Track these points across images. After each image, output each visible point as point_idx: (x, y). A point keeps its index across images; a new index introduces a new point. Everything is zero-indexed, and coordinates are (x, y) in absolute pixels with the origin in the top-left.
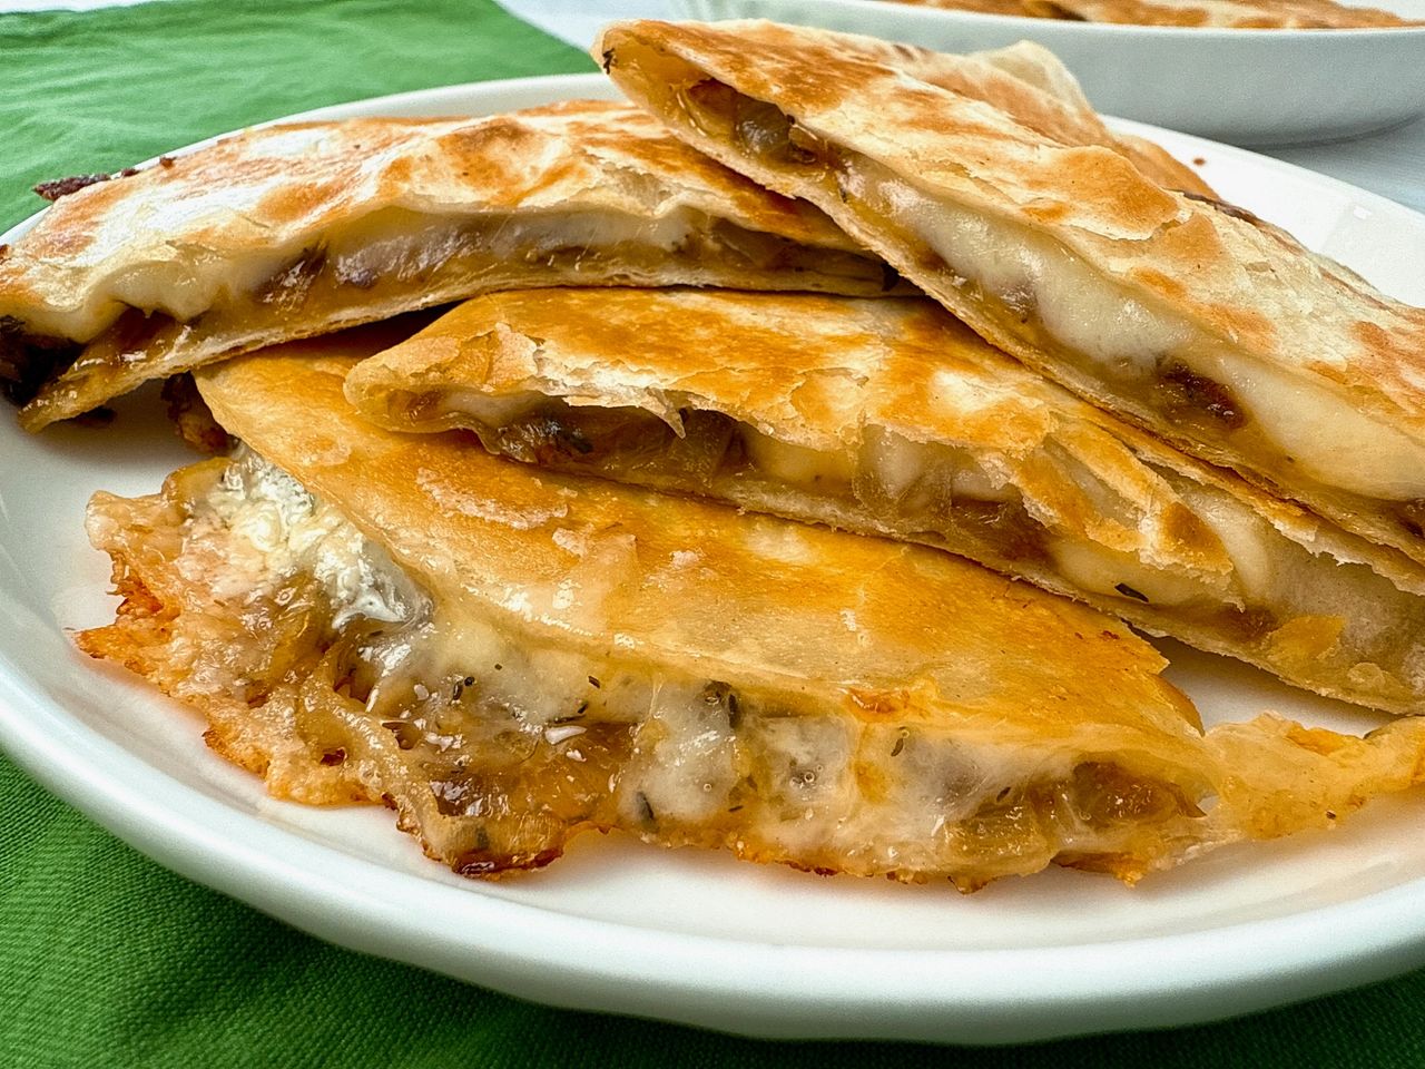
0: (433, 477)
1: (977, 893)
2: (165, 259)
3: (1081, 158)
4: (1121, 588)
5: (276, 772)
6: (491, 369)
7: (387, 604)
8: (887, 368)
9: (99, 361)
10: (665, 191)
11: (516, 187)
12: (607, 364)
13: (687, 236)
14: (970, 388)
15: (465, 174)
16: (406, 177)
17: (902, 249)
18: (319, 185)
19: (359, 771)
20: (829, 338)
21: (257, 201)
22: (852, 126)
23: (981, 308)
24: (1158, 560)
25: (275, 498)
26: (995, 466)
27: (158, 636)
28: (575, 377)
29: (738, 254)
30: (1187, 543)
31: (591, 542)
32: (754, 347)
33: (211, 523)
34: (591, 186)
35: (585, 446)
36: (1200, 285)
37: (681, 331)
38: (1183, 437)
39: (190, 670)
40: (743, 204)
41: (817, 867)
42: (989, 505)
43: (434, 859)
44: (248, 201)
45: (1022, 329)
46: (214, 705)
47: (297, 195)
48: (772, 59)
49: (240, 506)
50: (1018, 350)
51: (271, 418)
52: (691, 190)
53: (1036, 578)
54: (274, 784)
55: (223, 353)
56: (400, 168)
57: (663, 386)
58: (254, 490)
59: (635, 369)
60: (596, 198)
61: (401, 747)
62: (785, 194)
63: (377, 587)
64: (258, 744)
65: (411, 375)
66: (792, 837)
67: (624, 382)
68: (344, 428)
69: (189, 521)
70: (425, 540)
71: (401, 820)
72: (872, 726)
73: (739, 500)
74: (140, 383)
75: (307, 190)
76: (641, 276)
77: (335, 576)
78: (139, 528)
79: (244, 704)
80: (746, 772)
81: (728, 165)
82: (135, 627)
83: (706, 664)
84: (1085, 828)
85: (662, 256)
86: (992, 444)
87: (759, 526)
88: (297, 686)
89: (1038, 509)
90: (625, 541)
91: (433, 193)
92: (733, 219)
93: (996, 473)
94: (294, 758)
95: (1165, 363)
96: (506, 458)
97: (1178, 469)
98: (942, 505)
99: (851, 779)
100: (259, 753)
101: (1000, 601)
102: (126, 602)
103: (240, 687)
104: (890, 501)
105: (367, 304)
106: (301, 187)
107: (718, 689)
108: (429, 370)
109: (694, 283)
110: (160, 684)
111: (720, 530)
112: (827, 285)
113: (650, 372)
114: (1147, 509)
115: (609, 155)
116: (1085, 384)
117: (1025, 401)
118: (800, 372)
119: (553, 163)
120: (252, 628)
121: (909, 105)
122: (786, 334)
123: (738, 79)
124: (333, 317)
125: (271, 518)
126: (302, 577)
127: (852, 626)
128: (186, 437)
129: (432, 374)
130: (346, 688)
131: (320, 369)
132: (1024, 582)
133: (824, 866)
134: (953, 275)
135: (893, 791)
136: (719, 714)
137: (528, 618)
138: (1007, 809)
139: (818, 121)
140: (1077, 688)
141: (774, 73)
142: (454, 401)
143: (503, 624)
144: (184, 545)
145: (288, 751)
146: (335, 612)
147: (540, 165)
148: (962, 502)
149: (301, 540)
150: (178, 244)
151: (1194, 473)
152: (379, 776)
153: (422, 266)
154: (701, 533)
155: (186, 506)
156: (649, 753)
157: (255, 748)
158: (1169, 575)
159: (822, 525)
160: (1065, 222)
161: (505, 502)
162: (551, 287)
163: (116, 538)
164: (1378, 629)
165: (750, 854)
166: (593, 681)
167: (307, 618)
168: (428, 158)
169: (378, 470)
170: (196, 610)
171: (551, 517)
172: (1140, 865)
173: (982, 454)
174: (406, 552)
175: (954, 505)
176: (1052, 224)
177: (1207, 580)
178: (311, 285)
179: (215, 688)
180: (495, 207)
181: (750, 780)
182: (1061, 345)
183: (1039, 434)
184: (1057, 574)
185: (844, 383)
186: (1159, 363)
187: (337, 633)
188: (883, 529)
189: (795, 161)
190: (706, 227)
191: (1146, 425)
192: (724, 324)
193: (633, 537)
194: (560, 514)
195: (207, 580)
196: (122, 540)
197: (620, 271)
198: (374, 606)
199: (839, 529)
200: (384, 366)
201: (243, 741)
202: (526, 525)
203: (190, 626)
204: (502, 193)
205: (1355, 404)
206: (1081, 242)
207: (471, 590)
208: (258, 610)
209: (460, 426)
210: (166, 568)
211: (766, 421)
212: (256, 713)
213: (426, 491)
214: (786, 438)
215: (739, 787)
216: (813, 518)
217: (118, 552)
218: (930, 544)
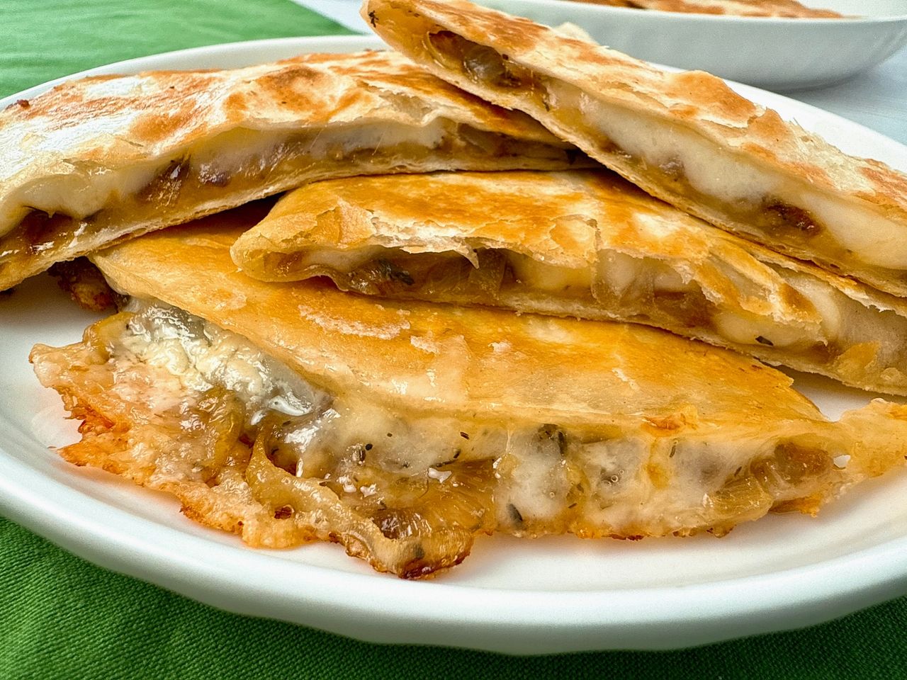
1: (728, 535)
2: (66, 173)
4: (760, 339)
5: (250, 528)
6: (341, 233)
7: (289, 403)
8: (604, 213)
9: (16, 251)
10: (427, 108)
11: (324, 109)
12: (422, 224)
13: (443, 138)
14: (657, 223)
15: (284, 103)
16: (244, 107)
17: (588, 140)
18: (170, 116)
19: (310, 519)
20: (557, 197)
21: (128, 128)
22: (548, 61)
23: (645, 174)
24: (784, 319)
26: (685, 270)
27: (117, 445)
28: (404, 233)
29: (477, 147)
30: (797, 307)
31: (438, 343)
32: (511, 205)
34: (377, 107)
35: (410, 280)
36: (781, 151)
37: (457, 199)
38: (780, 244)
39: (156, 465)
40: (478, 114)
41: (631, 536)
42: (677, 295)
43: (383, 572)
44: (120, 128)
45: (673, 185)
46: (185, 488)
47: (157, 122)
48: (478, 19)
49: (148, 345)
50: (671, 199)
51: (172, 280)
52: (444, 106)
53: (705, 337)
54: (251, 538)
55: (114, 240)
56: (235, 101)
57: (465, 235)
58: (157, 333)
59: (444, 226)
60: (380, 114)
61: (339, 497)
62: (505, 107)
64: (229, 511)
65: (283, 241)
66: (613, 518)
68: (233, 283)
69: (111, 361)
71: (348, 549)
72: (659, 439)
73: (516, 307)
74: (50, 265)
75: (163, 119)
76: (415, 166)
77: (245, 387)
78: (77, 369)
79: (205, 485)
80: (576, 481)
81: (463, 88)
83: (547, 413)
84: (788, 485)
85: (427, 152)
86: (683, 256)
87: (532, 321)
89: (711, 295)
90: (458, 340)
91: (267, 117)
92: (474, 125)
93: (685, 274)
94: (259, 517)
95: (767, 200)
96: (353, 294)
97: (780, 264)
98: (648, 297)
99: (645, 475)
100: (231, 518)
101: (690, 353)
102: (83, 423)
103: (197, 473)
104: (616, 297)
105: (223, 198)
106: (157, 117)
107: (548, 430)
108: (296, 237)
109: (449, 168)
110: (133, 478)
111: (509, 326)
112: (533, 164)
113: (452, 226)
114: (771, 289)
115: (386, 86)
116: (716, 217)
117: (689, 229)
118: (549, 220)
119: (344, 92)
120: (190, 431)
121: (572, 47)
123: (466, 31)
124: (199, 208)
125: (178, 351)
126: (218, 389)
127: (625, 379)
128: (83, 301)
129: (298, 240)
131: (192, 244)
132: (699, 341)
133: (635, 534)
134: (624, 154)
135: (673, 481)
136: (552, 446)
138: (741, 480)
139: (525, 58)
141: (487, 27)
142: (313, 258)
144: (115, 377)
145: (253, 512)
146: (251, 413)
147: (336, 94)
148: (661, 294)
150: (74, 161)
151: (792, 265)
152: (327, 520)
153: (262, 168)
155: (109, 350)
156: (508, 477)
157: (228, 515)
158: (788, 328)
159: (571, 317)
160: (699, 118)
161: (368, 323)
162: (354, 177)
163: (62, 377)
164: (894, 347)
165: (589, 533)
166: (465, 436)
167: (232, 418)
169: (269, 309)
170: (143, 422)
171: (402, 330)
172: (817, 503)
173: (676, 264)
175: (656, 296)
176: (689, 119)
177: (809, 328)
179: (181, 476)
181: (579, 487)
182: (700, 194)
183: (706, 248)
184: (716, 334)
185: (579, 224)
186: (764, 199)
187: (256, 426)
188: (613, 316)
189: (507, 86)
190: (455, 130)
191: (756, 239)
192: (482, 192)
193: (463, 337)
194: (406, 327)
195: (144, 400)
196: (66, 378)
197: (400, 163)
198: (281, 405)
199: (582, 319)
200: (262, 236)
201: (217, 510)
202: (388, 336)
203: (147, 434)
204: (315, 113)
205: (883, 215)
206: (709, 129)
207: (365, 384)
208: (191, 417)
209: (319, 274)
210: (109, 396)
211: (538, 253)
212: (218, 490)
213: (309, 320)
214: (552, 262)
215: (571, 492)
216: (565, 313)
217: (65, 388)
218: (640, 322)
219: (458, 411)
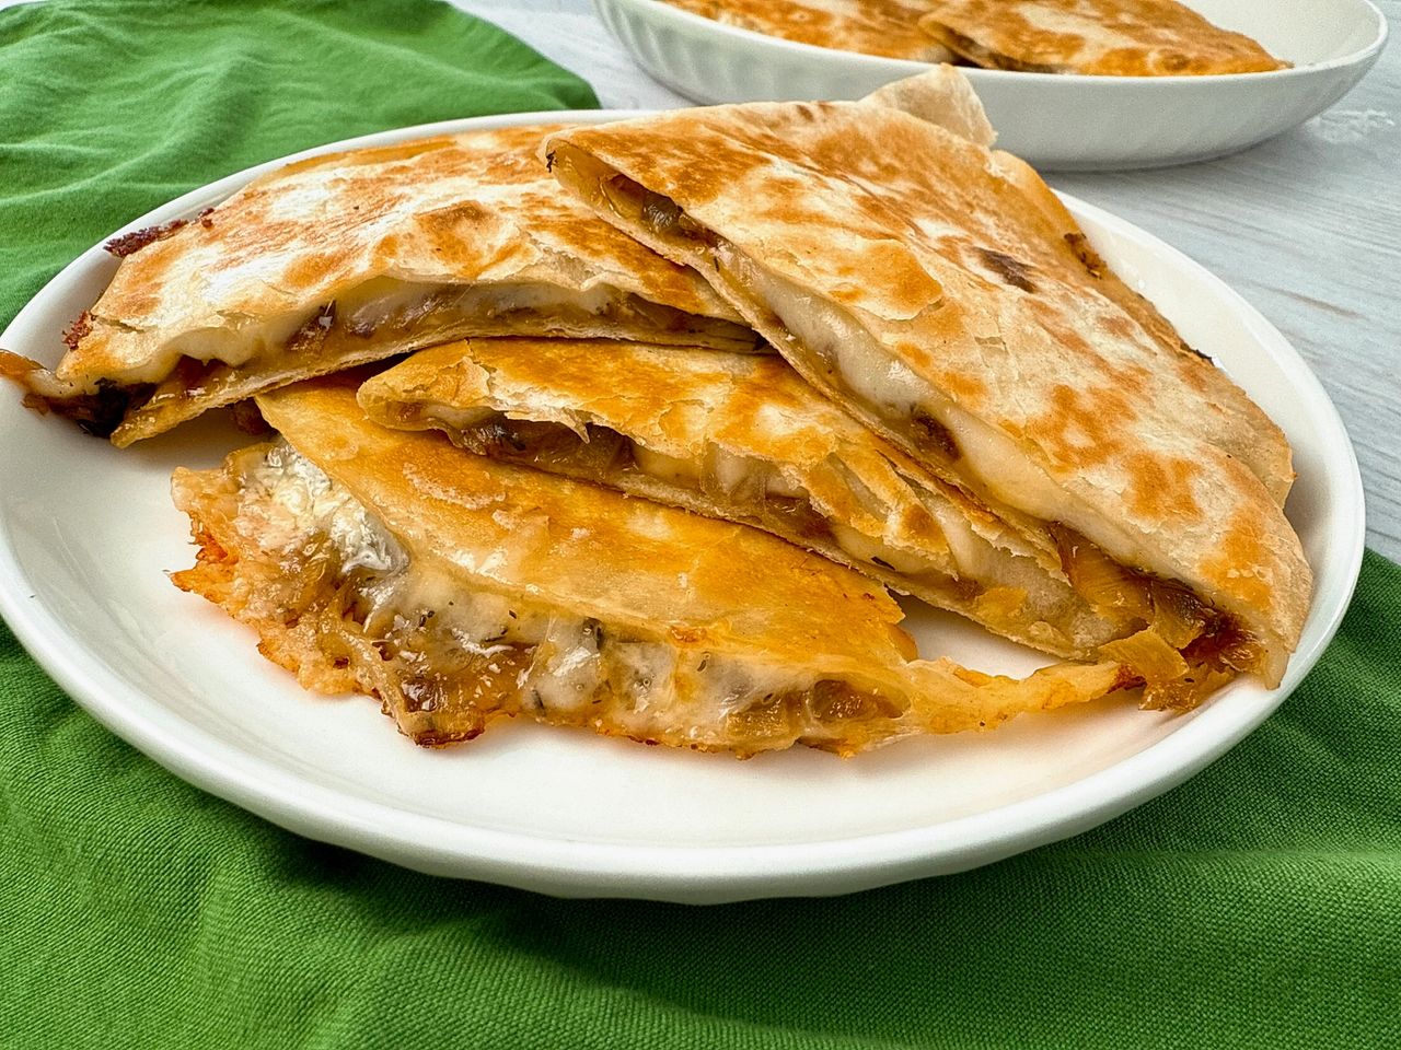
0: (415, 469)
1: (749, 760)
2: (217, 325)
3: (882, 249)
4: (876, 559)
5: (303, 673)
6: (458, 390)
7: (378, 555)
8: (728, 402)
10: (589, 272)
11: (477, 263)
12: (537, 389)
13: (609, 304)
14: (782, 418)
15: (438, 250)
17: (755, 311)
19: (357, 674)
21: (282, 272)
22: (722, 217)
23: (804, 359)
24: (896, 543)
25: (305, 476)
26: (791, 475)
27: (225, 576)
28: (515, 397)
30: (917, 533)
31: (518, 521)
32: (642, 379)
33: (258, 492)
34: (533, 264)
35: (520, 446)
36: (945, 356)
37: (595, 363)
39: (247, 600)
41: (647, 740)
42: (789, 500)
43: (405, 735)
45: (828, 377)
46: (264, 625)
48: (674, 156)
49: (279, 479)
50: (827, 391)
52: (609, 271)
53: (822, 551)
54: (303, 680)
56: (387, 245)
57: (573, 408)
58: (290, 468)
59: (556, 394)
60: (536, 274)
61: (384, 659)
63: (372, 545)
64: (292, 654)
65: (404, 391)
66: (631, 721)
67: (549, 404)
68: (354, 430)
69: (242, 490)
70: (407, 514)
71: (384, 707)
72: (685, 650)
73: (624, 488)
74: (203, 411)
75: (320, 259)
76: (573, 331)
77: (344, 537)
78: (207, 496)
79: (283, 626)
80: (604, 678)
81: (637, 239)
82: (208, 570)
84: (815, 722)
85: (590, 317)
86: (790, 459)
87: (638, 508)
88: (318, 614)
89: (819, 505)
90: (542, 520)
91: (414, 268)
93: (792, 479)
94: (316, 664)
95: (916, 410)
96: (466, 452)
97: (919, 482)
98: (760, 498)
99: (672, 685)
101: (797, 571)
102: (202, 550)
103: (280, 613)
104: (725, 495)
107: (592, 623)
108: (415, 389)
110: (227, 609)
113: (565, 396)
114: (893, 508)
116: (869, 418)
117: (820, 428)
118: (668, 402)
119: (505, 242)
120: (287, 572)
121: (771, 196)
122: (667, 369)
123: (644, 178)
124: (346, 359)
125: (302, 490)
126: (321, 536)
127: (684, 585)
129: (418, 392)
130: (350, 617)
133: (651, 739)
134: (788, 333)
135: (697, 693)
136: (593, 641)
137: (471, 572)
138: (768, 707)
139: (700, 212)
140: (829, 631)
141: (671, 171)
142: (432, 410)
143: (456, 574)
144: (240, 508)
145: (312, 659)
146: (343, 562)
147: (496, 243)
148: (772, 497)
149: (323, 508)
150: (224, 313)
151: (929, 485)
152: (369, 677)
153: (407, 320)
154: (596, 515)
155: (242, 480)
156: (544, 664)
157: (291, 656)
158: (904, 553)
159: (680, 508)
160: (857, 304)
161: (463, 490)
163: (193, 503)
164: (1053, 599)
165: (604, 730)
166: (512, 614)
167: (324, 566)
168: (411, 236)
169: (377, 463)
170: (250, 558)
171: (494, 501)
172: (853, 747)
173: (784, 466)
174: (393, 523)
175: (767, 498)
176: (847, 304)
177: (932, 558)
178: (325, 337)
179: (264, 614)
180: (460, 279)
181: (607, 683)
182: (853, 391)
183: (823, 453)
184: (839, 550)
185: (699, 410)
186: (912, 409)
187: (345, 577)
188: (720, 513)
189: (686, 236)
190: (622, 299)
191: (906, 451)
192: (624, 360)
193: (547, 518)
194: (500, 499)
195: (256, 536)
196: (197, 505)
197: (557, 327)
198: (371, 559)
199: (691, 511)
200: (385, 383)
201: (283, 651)
202: (475, 507)
203: (247, 570)
204: (466, 268)
205: (1025, 451)
206: (866, 320)
207: (435, 551)
208: (292, 559)
209: (436, 427)
210: (228, 527)
211: (641, 436)
212: (291, 632)
213: (408, 480)
214: (652, 448)
215: (600, 688)
216: (674, 503)
217: (195, 513)
218: (753, 525)
219: (508, 591)
